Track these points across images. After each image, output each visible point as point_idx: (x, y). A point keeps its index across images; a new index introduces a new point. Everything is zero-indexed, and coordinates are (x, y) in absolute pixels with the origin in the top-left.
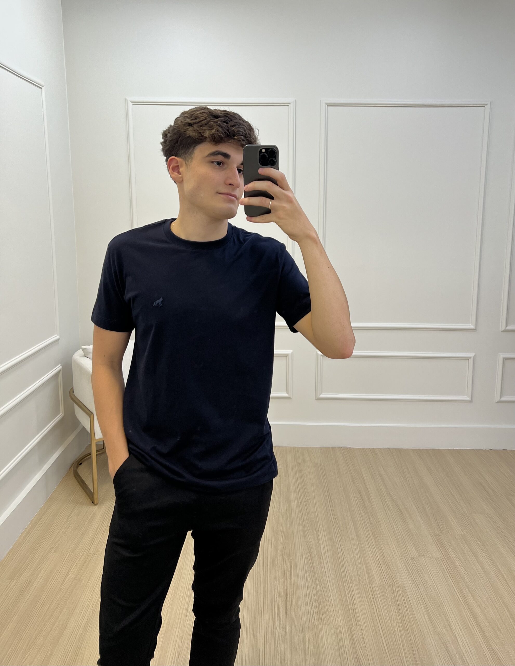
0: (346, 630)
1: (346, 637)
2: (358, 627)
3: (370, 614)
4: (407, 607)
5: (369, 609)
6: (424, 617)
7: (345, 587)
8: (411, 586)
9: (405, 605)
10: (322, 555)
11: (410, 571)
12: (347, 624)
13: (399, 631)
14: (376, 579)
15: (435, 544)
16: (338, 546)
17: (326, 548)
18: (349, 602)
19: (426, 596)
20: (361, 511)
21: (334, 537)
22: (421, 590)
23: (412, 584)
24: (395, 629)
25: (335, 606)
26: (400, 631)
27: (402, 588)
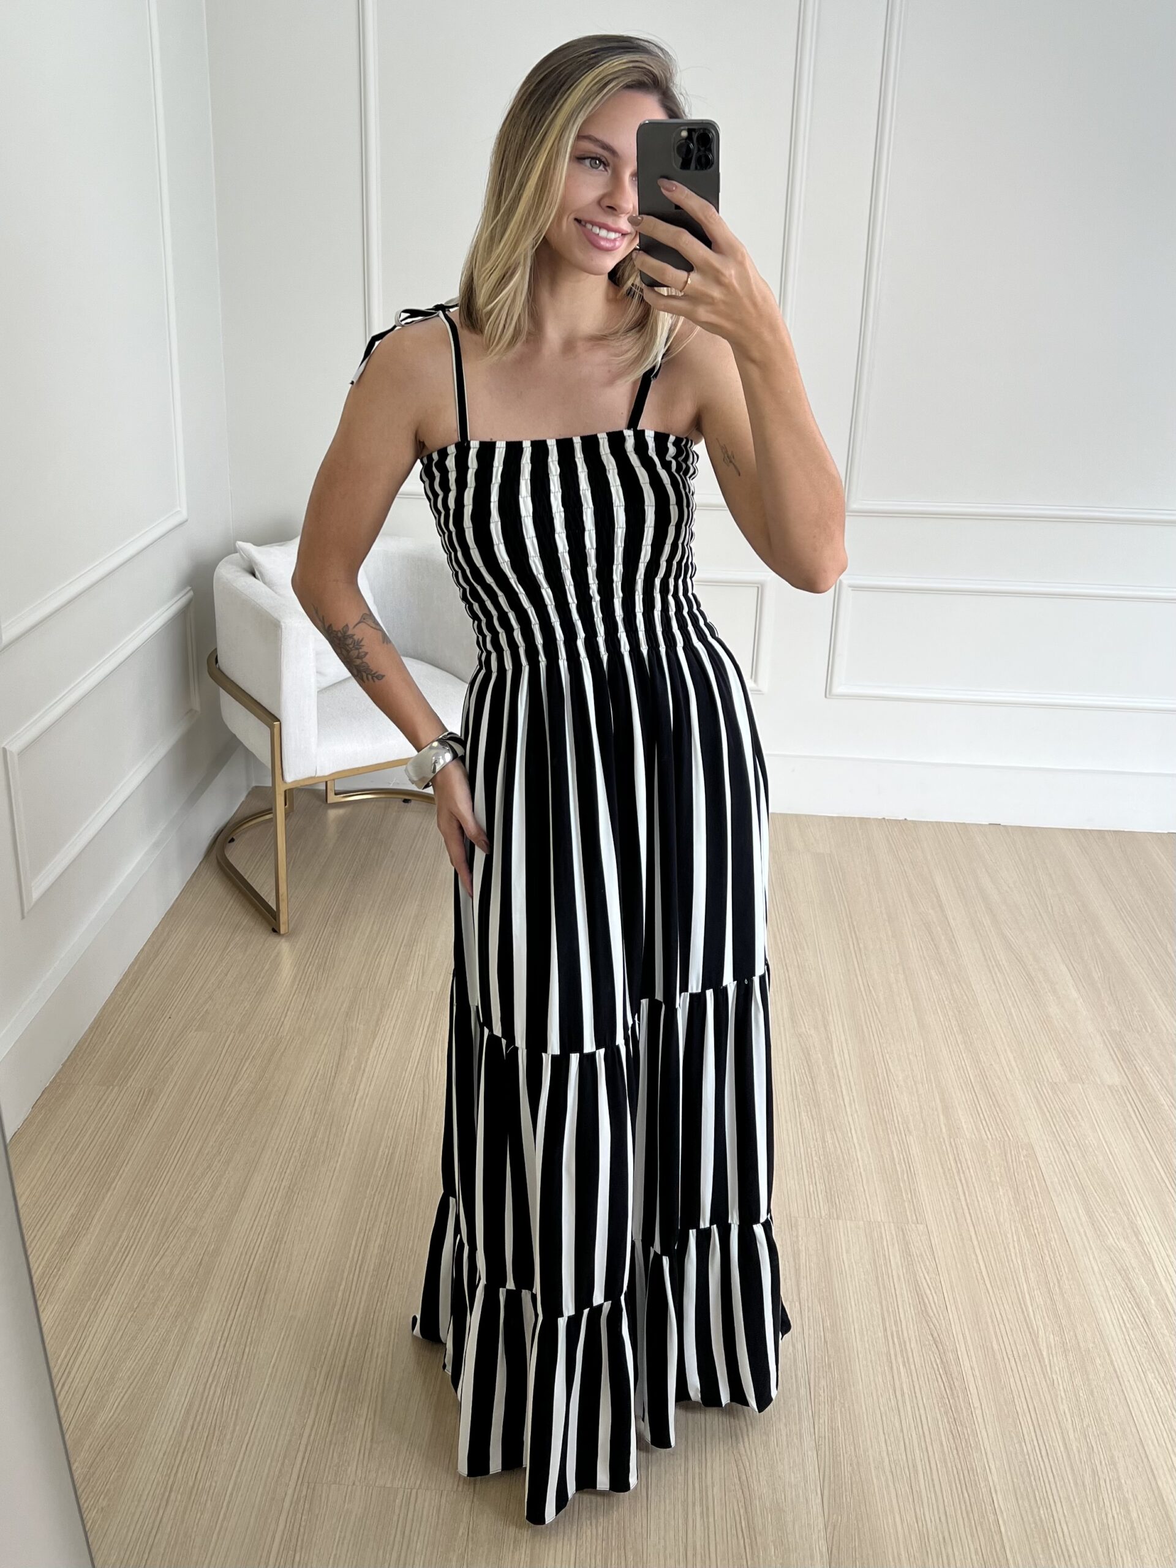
0: (894, 1232)
1: (893, 1244)
2: (921, 1227)
3: (950, 1203)
4: (1038, 1190)
5: (946, 1189)
6: (1078, 1213)
7: (892, 1143)
8: (1047, 1147)
9: (1033, 1185)
10: (836, 1067)
11: (1048, 1114)
12: (895, 1220)
13: (1015, 1239)
14: (965, 1129)
15: (1111, 1055)
16: (874, 1049)
17: (846, 1052)
18: (899, 1173)
19: (1082, 1169)
20: (933, 972)
21: (865, 1027)
22: (1072, 1156)
23: (1052, 1142)
24: (1006, 1237)
25: (868, 1182)
26: (1019, 1240)
27: (1027, 1150)
